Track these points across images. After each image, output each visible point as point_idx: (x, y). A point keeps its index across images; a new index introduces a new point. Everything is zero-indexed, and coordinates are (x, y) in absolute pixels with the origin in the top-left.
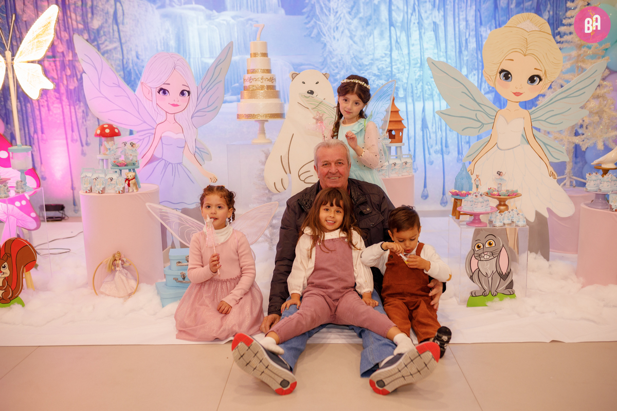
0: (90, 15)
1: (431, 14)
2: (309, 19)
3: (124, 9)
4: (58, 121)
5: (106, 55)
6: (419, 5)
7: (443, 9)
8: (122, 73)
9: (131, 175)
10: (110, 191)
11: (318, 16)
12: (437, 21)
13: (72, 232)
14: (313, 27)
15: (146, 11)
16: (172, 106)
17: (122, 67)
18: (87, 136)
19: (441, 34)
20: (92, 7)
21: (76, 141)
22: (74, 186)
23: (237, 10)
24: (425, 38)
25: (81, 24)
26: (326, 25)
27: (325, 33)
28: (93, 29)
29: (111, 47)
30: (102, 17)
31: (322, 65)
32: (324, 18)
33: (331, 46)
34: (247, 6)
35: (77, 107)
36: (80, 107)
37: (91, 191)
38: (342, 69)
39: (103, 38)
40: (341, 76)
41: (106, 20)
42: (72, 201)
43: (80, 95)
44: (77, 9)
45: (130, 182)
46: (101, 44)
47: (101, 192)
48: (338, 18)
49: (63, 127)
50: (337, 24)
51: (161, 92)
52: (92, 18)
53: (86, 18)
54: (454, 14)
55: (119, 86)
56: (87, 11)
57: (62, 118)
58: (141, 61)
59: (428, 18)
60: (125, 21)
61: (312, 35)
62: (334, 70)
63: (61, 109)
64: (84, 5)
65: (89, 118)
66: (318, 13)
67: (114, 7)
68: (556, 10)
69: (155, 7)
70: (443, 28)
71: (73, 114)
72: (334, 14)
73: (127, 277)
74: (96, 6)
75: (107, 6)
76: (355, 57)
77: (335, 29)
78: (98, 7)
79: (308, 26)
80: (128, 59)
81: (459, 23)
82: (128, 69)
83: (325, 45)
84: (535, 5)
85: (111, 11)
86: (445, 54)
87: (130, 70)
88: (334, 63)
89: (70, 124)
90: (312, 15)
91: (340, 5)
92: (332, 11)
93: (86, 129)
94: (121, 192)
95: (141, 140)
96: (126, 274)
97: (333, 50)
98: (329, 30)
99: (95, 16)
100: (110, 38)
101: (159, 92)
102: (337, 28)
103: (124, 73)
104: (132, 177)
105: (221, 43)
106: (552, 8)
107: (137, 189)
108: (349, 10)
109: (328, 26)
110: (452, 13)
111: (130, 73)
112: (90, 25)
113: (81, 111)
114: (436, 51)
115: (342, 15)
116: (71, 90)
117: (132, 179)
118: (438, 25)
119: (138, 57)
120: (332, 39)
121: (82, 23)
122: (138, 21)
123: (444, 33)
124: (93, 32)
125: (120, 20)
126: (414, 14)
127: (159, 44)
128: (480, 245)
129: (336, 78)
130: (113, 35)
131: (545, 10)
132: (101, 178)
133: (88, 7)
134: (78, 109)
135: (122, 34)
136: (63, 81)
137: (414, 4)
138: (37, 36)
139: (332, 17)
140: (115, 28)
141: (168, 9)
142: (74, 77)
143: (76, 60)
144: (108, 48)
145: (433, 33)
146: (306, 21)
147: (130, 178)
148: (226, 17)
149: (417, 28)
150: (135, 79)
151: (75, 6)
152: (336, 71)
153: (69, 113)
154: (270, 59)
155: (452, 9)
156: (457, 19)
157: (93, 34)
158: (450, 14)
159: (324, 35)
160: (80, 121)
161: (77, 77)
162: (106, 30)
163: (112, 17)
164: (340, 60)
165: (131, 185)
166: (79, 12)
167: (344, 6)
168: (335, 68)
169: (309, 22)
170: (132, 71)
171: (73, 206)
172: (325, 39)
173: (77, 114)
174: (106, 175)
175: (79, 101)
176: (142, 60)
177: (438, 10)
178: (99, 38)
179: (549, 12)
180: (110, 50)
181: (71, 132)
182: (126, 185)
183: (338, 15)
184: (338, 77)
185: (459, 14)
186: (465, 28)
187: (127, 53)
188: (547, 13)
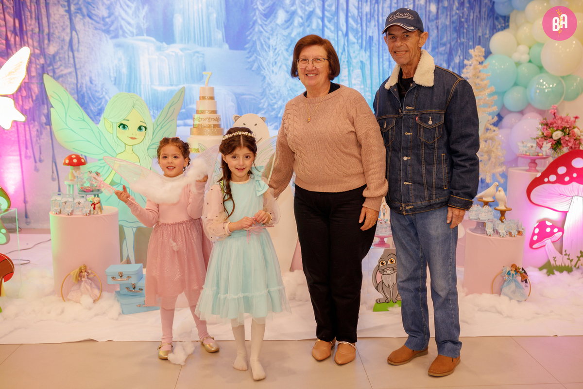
0: (46, 42)
1: (359, 54)
2: (250, 54)
3: (79, 37)
4: (13, 139)
5: (61, 79)
6: (348, 46)
7: (369, 50)
8: (76, 96)
9: (96, 200)
10: (78, 214)
11: (258, 51)
12: (364, 60)
13: (27, 244)
14: (254, 61)
15: (101, 40)
16: (130, 139)
17: (76, 91)
18: (41, 153)
19: (367, 72)
20: (49, 35)
21: (30, 157)
22: (26, 199)
23: (185, 43)
24: (354, 75)
25: (37, 49)
26: (266, 60)
27: (265, 67)
28: (49, 55)
29: (66, 71)
30: (58, 44)
31: (262, 95)
32: (264, 53)
33: (270, 79)
34: (195, 40)
35: (31, 126)
36: (34, 126)
37: (60, 212)
38: (279, 100)
39: (59, 63)
40: (279, 106)
41: (62, 47)
42: (24, 214)
43: (35, 114)
44: (34, 35)
45: (96, 206)
46: (56, 68)
47: (70, 214)
48: (276, 55)
49: (17, 145)
50: (275, 59)
51: (121, 127)
52: (48, 45)
53: (42, 44)
54: (379, 55)
55: (84, 120)
56: (43, 38)
57: (16, 135)
58: (94, 85)
59: (356, 57)
60: (80, 48)
61: (253, 69)
62: (272, 100)
63: (16, 127)
64: (41, 32)
65: (42, 137)
66: (258, 49)
67: (69, 35)
68: (466, 55)
69: (108, 37)
70: (369, 66)
71: (28, 132)
72: (273, 50)
73: (91, 287)
74: (53, 33)
75: (63, 34)
76: (291, 89)
77: (274, 64)
78: (55, 34)
79: (249, 60)
80: (82, 83)
81: (383, 62)
82: (82, 93)
83: (265, 78)
84: (448, 50)
85: (67, 39)
86: (370, 90)
87: (84, 93)
88: (272, 94)
89: (25, 142)
90: (253, 51)
91: (278, 43)
92: (271, 48)
93: (40, 147)
94: (88, 214)
95: (101, 167)
96: (91, 284)
97: (272, 82)
98: (268, 65)
99: (51, 42)
100: (65, 64)
101: (119, 127)
102: (276, 63)
103: (78, 96)
104: (97, 202)
105: (169, 72)
106: (462, 53)
107: (101, 211)
108: (286, 47)
109: (267, 61)
110: (377, 54)
111: (83, 96)
112: (46, 50)
113: (35, 129)
114: (362, 87)
115: (280, 52)
116: (26, 110)
117: (97, 204)
118: (364, 64)
119: (91, 82)
120: (271, 72)
121: (39, 48)
122: (92, 49)
123: (369, 71)
124: (49, 58)
125: (75, 48)
126: (344, 53)
127: (112, 71)
128: (384, 262)
129: (274, 107)
130: (69, 61)
131: (456, 55)
132: (70, 201)
133: (45, 34)
134: (33, 128)
135: (77, 60)
136: (18, 101)
137: (344, 45)
138: (10, 73)
139: (271, 53)
140: (71, 54)
141: (121, 40)
142: (29, 98)
143: (31, 83)
144: (63, 72)
145: (360, 70)
146: (248, 56)
147: (96, 203)
148: (175, 49)
149: (347, 66)
150: (88, 102)
151: (32, 33)
152: (274, 101)
153: (23, 131)
154: (216, 102)
155: (377, 50)
156: (381, 60)
157: (49, 59)
158: (375, 55)
159: (264, 69)
160: (34, 139)
161: (32, 98)
162: (61, 56)
163: (68, 45)
164: (277, 92)
165: (96, 208)
166: (36, 38)
167: (282, 44)
168: (273, 99)
169: (251, 57)
170: (86, 94)
171: (25, 218)
172: (265, 72)
173: (32, 132)
174: (74, 199)
175: (34, 120)
176: (96, 85)
177: (365, 51)
178: (55, 63)
179: (459, 56)
180: (65, 75)
181: (25, 149)
182: (92, 209)
183: (277, 51)
184: (276, 106)
185: (383, 55)
186: (388, 67)
187: (82, 78)
188: (458, 58)
